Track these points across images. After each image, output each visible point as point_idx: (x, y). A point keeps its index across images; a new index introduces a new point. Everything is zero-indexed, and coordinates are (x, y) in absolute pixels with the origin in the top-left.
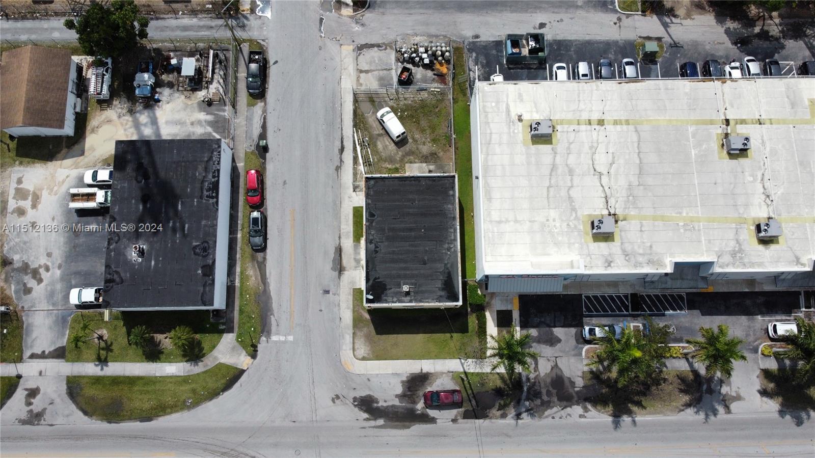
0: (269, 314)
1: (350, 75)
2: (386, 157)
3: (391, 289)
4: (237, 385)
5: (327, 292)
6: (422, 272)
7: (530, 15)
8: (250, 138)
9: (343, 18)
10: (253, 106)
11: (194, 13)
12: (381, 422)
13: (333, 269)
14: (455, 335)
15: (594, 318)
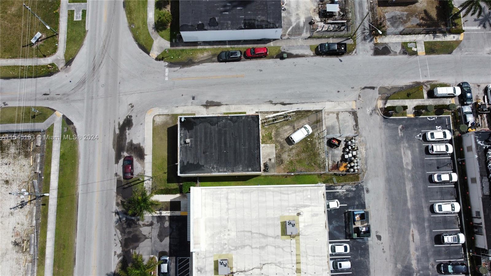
0: (181, 66)
1: (335, 107)
2: (279, 131)
3: (189, 132)
4: (141, 51)
5: (193, 98)
6: (199, 151)
7: (387, 229)
8: (289, 48)
9: (376, 101)
10: (311, 49)
11: (372, 9)
12: (117, 132)
13: (207, 102)
14: (166, 175)
15: (174, 264)
